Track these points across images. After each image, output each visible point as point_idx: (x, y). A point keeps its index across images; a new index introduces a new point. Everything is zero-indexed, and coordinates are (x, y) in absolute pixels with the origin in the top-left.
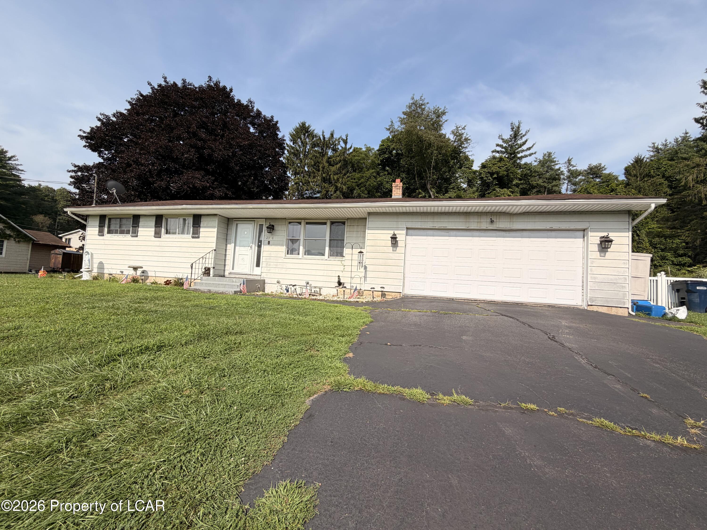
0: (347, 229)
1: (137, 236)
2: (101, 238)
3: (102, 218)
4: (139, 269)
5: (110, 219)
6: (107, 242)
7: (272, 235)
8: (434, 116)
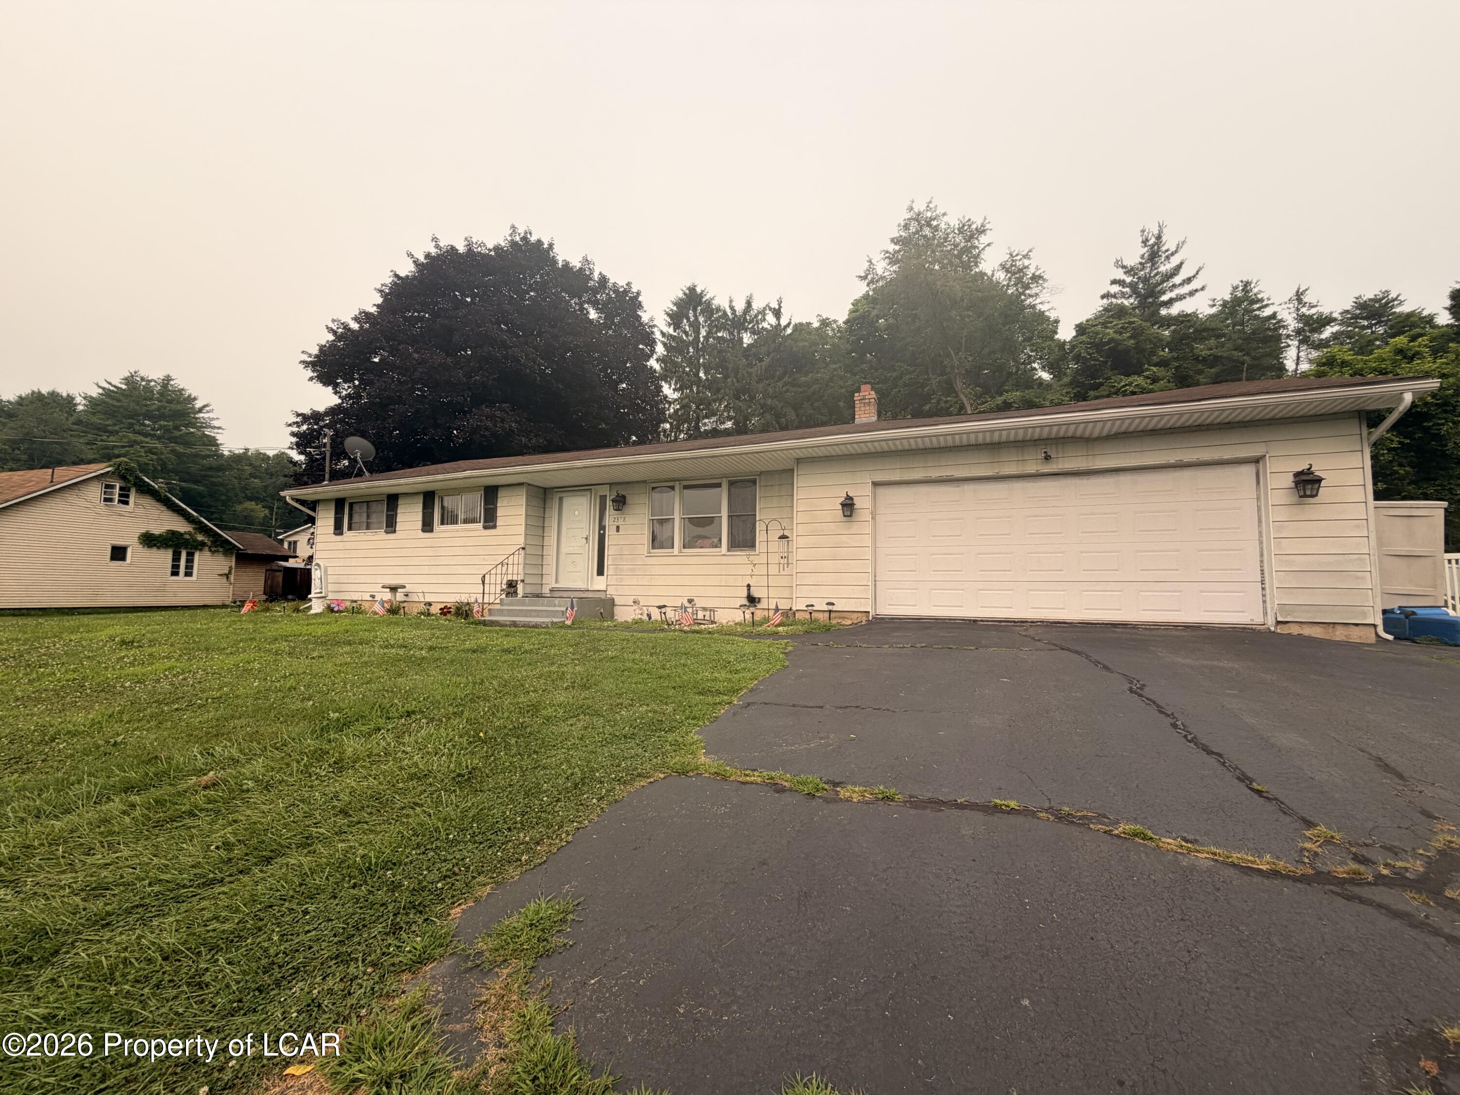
0: (760, 493)
1: (395, 532)
2: (339, 538)
3: (339, 504)
4: (399, 590)
5: (351, 505)
6: (348, 545)
7: (623, 514)
8: (959, 239)
